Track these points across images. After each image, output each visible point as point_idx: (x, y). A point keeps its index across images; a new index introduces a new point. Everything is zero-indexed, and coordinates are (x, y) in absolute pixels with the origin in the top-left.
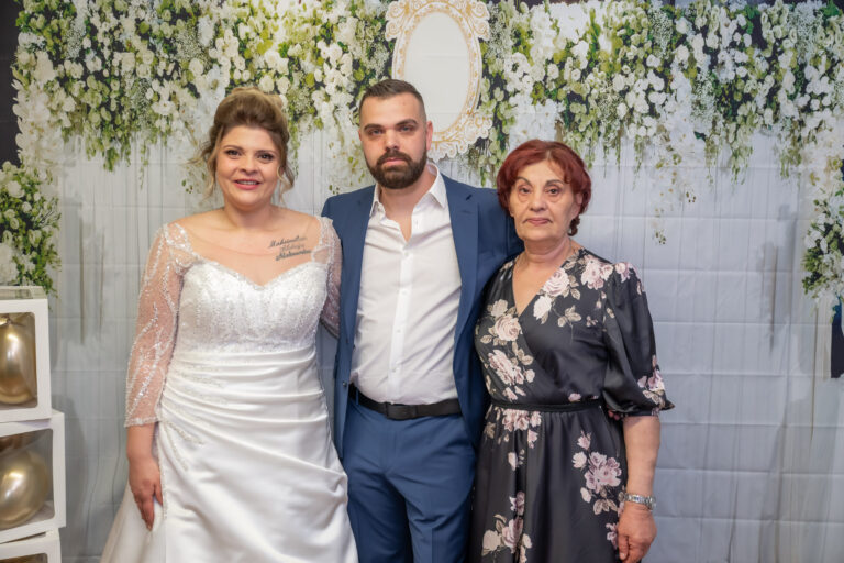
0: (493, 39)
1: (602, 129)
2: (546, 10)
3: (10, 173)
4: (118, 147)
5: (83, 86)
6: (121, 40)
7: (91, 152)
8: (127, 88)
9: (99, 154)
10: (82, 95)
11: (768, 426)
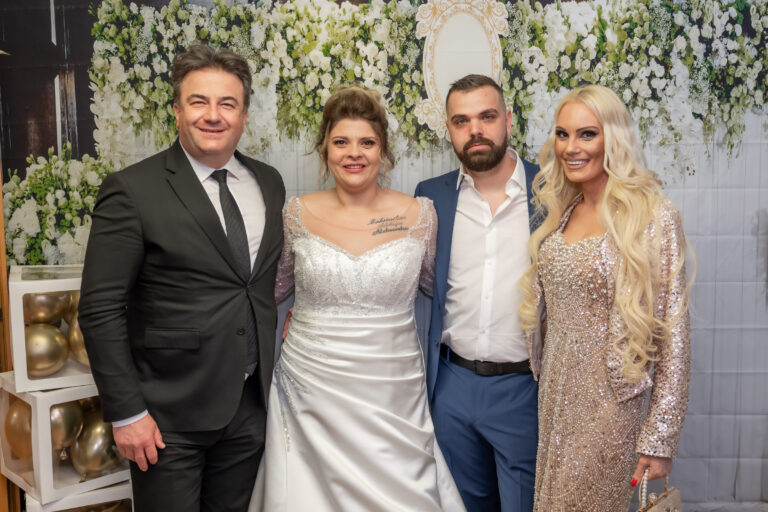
0: (511, 35)
2: (558, 8)
3: (89, 165)
5: (151, 86)
6: (183, 45)
7: (159, 144)
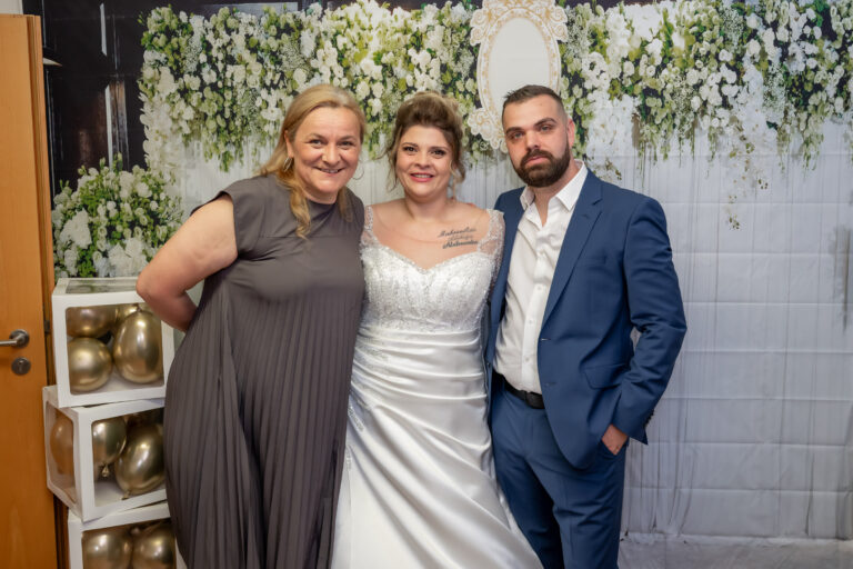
0: (571, 40)
1: (677, 122)
2: (621, 12)
3: (139, 176)
4: (232, 150)
5: (201, 96)
6: (232, 54)
7: (209, 155)
8: (239, 97)
9: (215, 156)
10: (200, 104)
11: (842, 402)
